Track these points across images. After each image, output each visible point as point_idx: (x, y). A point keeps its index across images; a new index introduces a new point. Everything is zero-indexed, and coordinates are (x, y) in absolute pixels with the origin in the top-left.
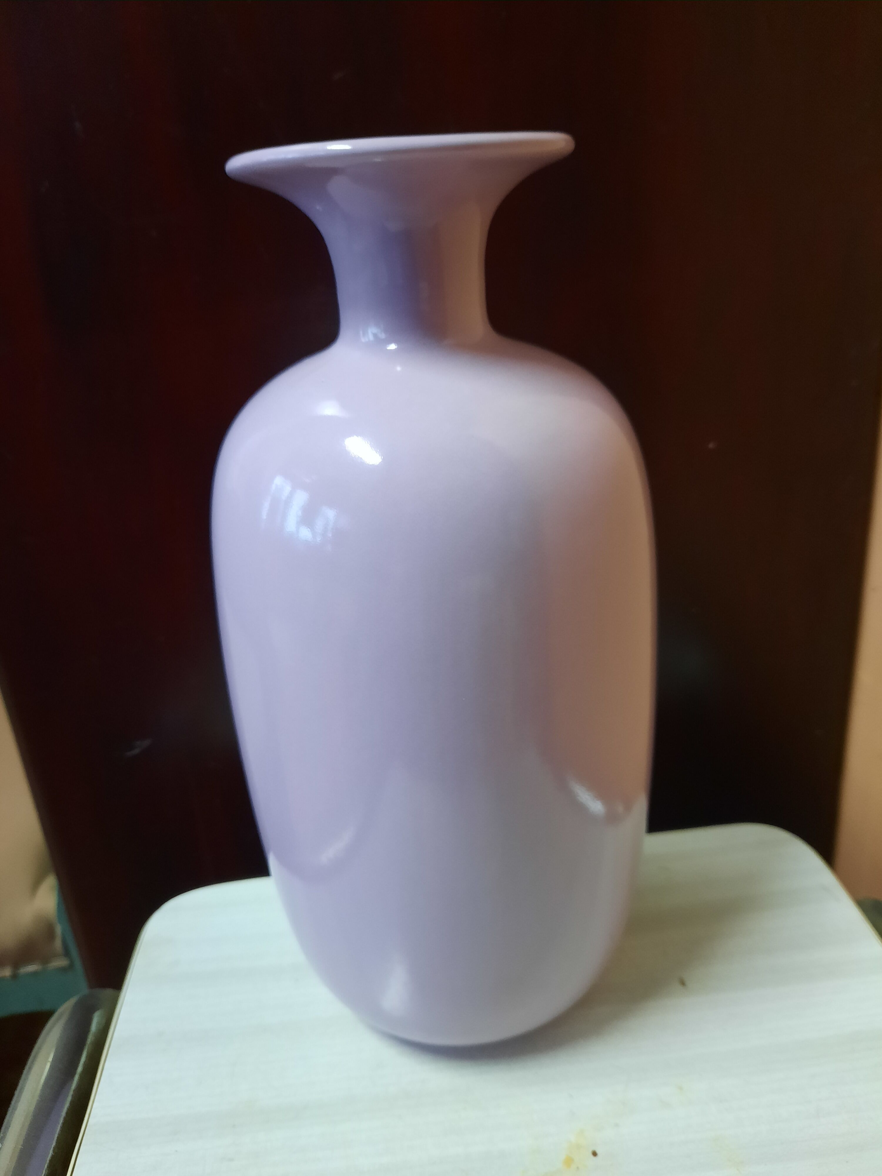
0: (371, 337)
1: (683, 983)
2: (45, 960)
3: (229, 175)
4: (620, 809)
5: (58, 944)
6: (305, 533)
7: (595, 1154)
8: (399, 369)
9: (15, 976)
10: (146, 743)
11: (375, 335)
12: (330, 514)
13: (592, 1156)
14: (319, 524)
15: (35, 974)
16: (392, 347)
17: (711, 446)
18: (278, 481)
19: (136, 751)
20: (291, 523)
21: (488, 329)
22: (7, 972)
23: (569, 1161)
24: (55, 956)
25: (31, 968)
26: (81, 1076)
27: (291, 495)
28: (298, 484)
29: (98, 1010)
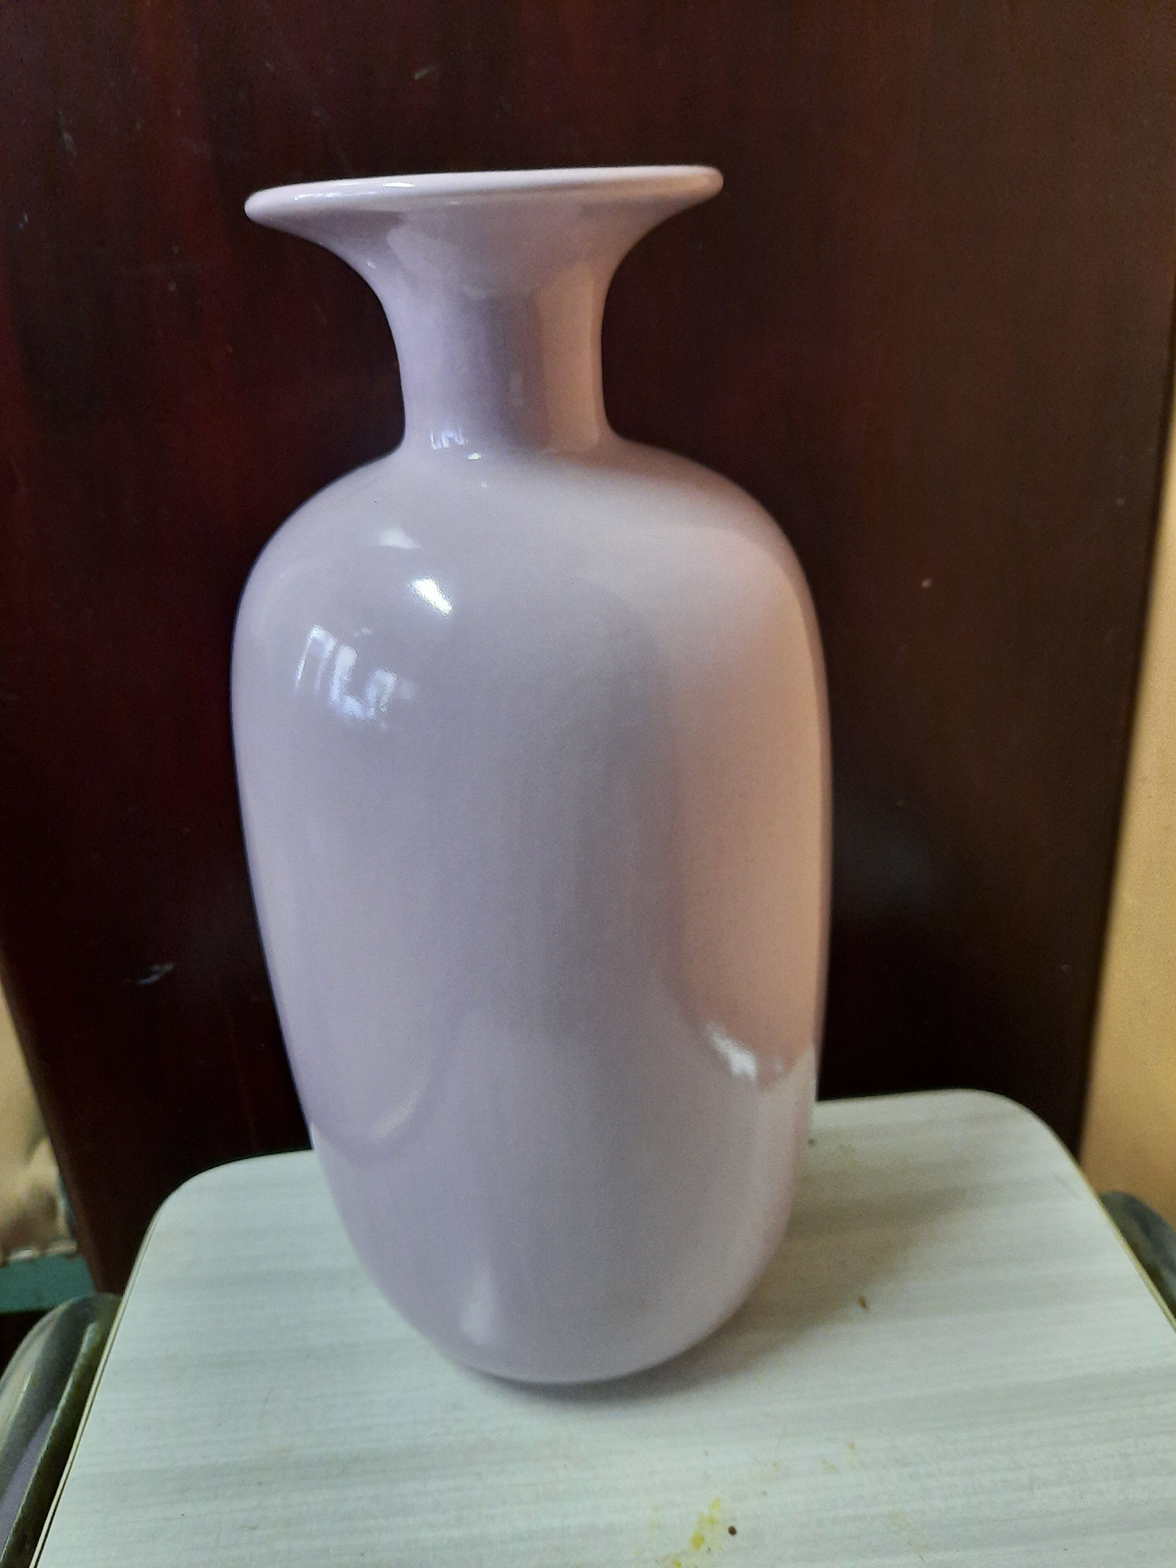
0: (446, 444)
1: (863, 1304)
2: (44, 1245)
3: (249, 217)
4: (779, 1067)
5: (61, 1222)
6: (352, 706)
7: (732, 1531)
8: (484, 485)
9: (5, 1264)
10: (168, 967)
11: (451, 440)
12: (389, 679)
13: (729, 1535)
14: (372, 693)
15: (31, 1261)
16: (475, 456)
17: (926, 584)
18: (317, 633)
19: (155, 978)
20: (335, 693)
21: (608, 430)
23: (698, 1541)
24: (56, 1238)
25: (25, 1254)
26: (64, 1411)
27: (334, 653)
28: (343, 639)
29: (91, 1322)
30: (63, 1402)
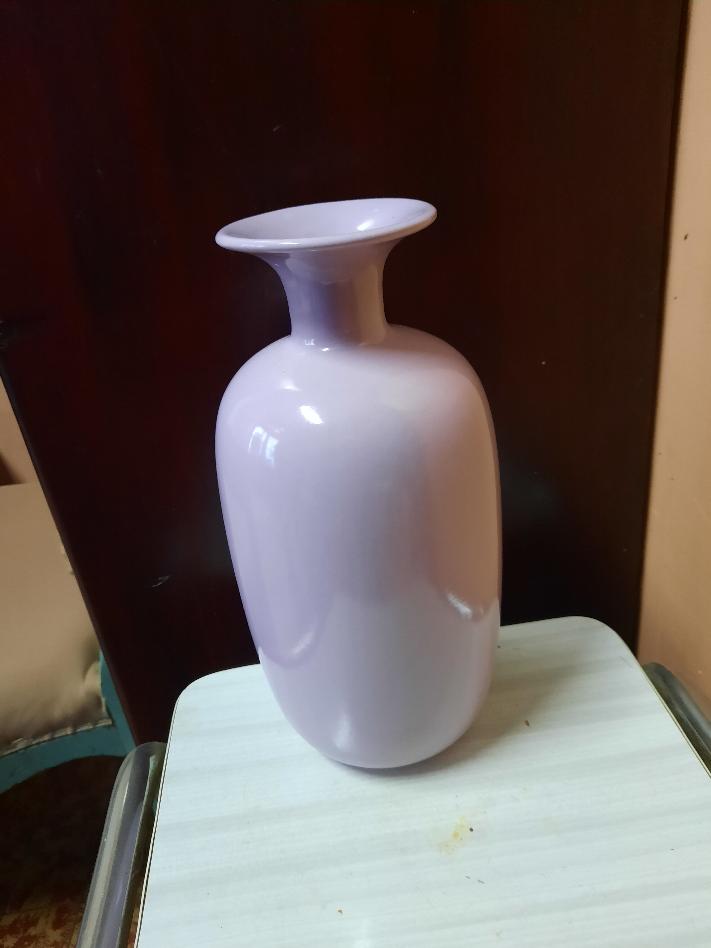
1: (527, 724)
2: (95, 722)
4: (482, 611)
5: (104, 710)
7: (471, 830)
9: (74, 733)
10: (166, 578)
15: (88, 731)
17: (543, 363)
18: (258, 430)
19: (160, 583)
22: (69, 731)
23: (456, 835)
24: (102, 718)
25: (85, 728)
26: (148, 797)
27: (266, 441)
28: (271, 433)
29: (152, 756)
30: (147, 793)
